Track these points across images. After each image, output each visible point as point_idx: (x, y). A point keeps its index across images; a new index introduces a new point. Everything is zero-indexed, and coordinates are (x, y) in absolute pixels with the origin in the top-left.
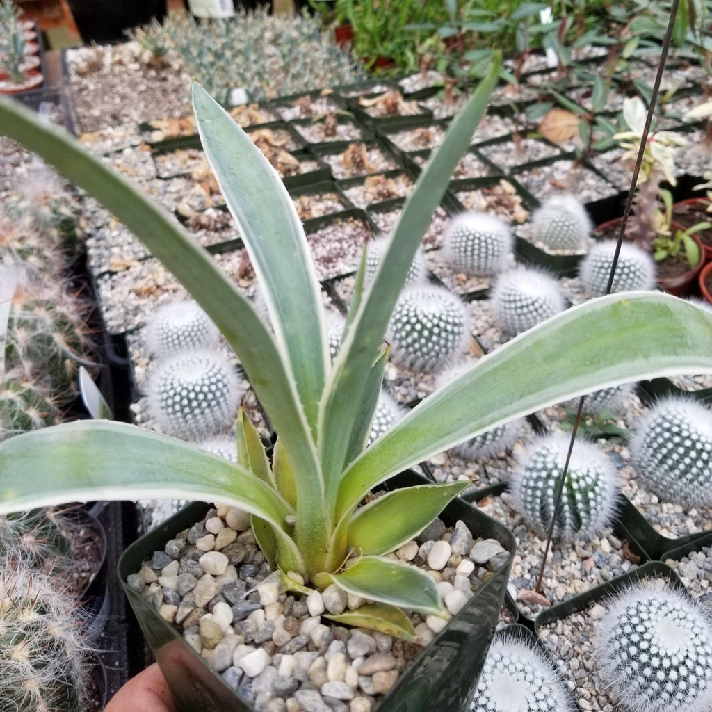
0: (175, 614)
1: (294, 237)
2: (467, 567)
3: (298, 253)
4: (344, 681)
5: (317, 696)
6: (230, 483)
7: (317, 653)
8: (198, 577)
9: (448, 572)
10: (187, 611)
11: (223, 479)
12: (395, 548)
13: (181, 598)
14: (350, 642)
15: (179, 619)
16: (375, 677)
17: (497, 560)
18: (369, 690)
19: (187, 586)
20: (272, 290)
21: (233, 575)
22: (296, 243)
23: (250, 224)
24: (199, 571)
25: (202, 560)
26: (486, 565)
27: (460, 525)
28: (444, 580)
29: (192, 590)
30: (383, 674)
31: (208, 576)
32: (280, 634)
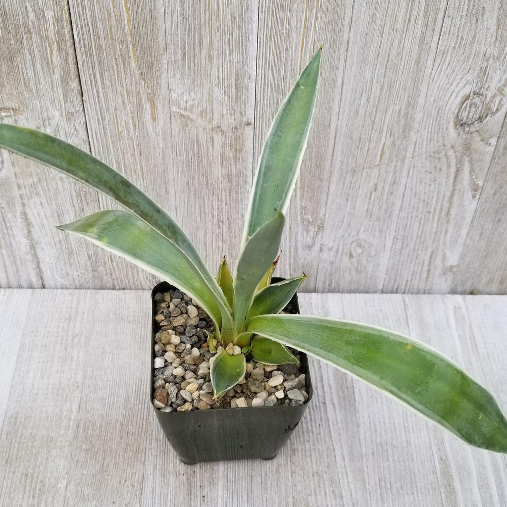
0: (163, 321)
1: (284, 193)
2: (280, 394)
3: (281, 203)
4: (191, 394)
5: (176, 391)
6: (198, 288)
7: (195, 376)
8: (182, 313)
9: (273, 390)
10: (166, 324)
11: (197, 284)
12: (266, 364)
13: (170, 317)
14: (207, 383)
15: (161, 324)
16: (201, 401)
17: (294, 402)
18: (195, 405)
19: (174, 314)
20: (252, 216)
21: (195, 322)
22: (283, 197)
23: (265, 174)
24: (184, 311)
25: (189, 307)
26: (291, 400)
27: (303, 376)
28: (268, 392)
29: (176, 317)
30: (204, 403)
31: (185, 316)
32: (187, 358)
